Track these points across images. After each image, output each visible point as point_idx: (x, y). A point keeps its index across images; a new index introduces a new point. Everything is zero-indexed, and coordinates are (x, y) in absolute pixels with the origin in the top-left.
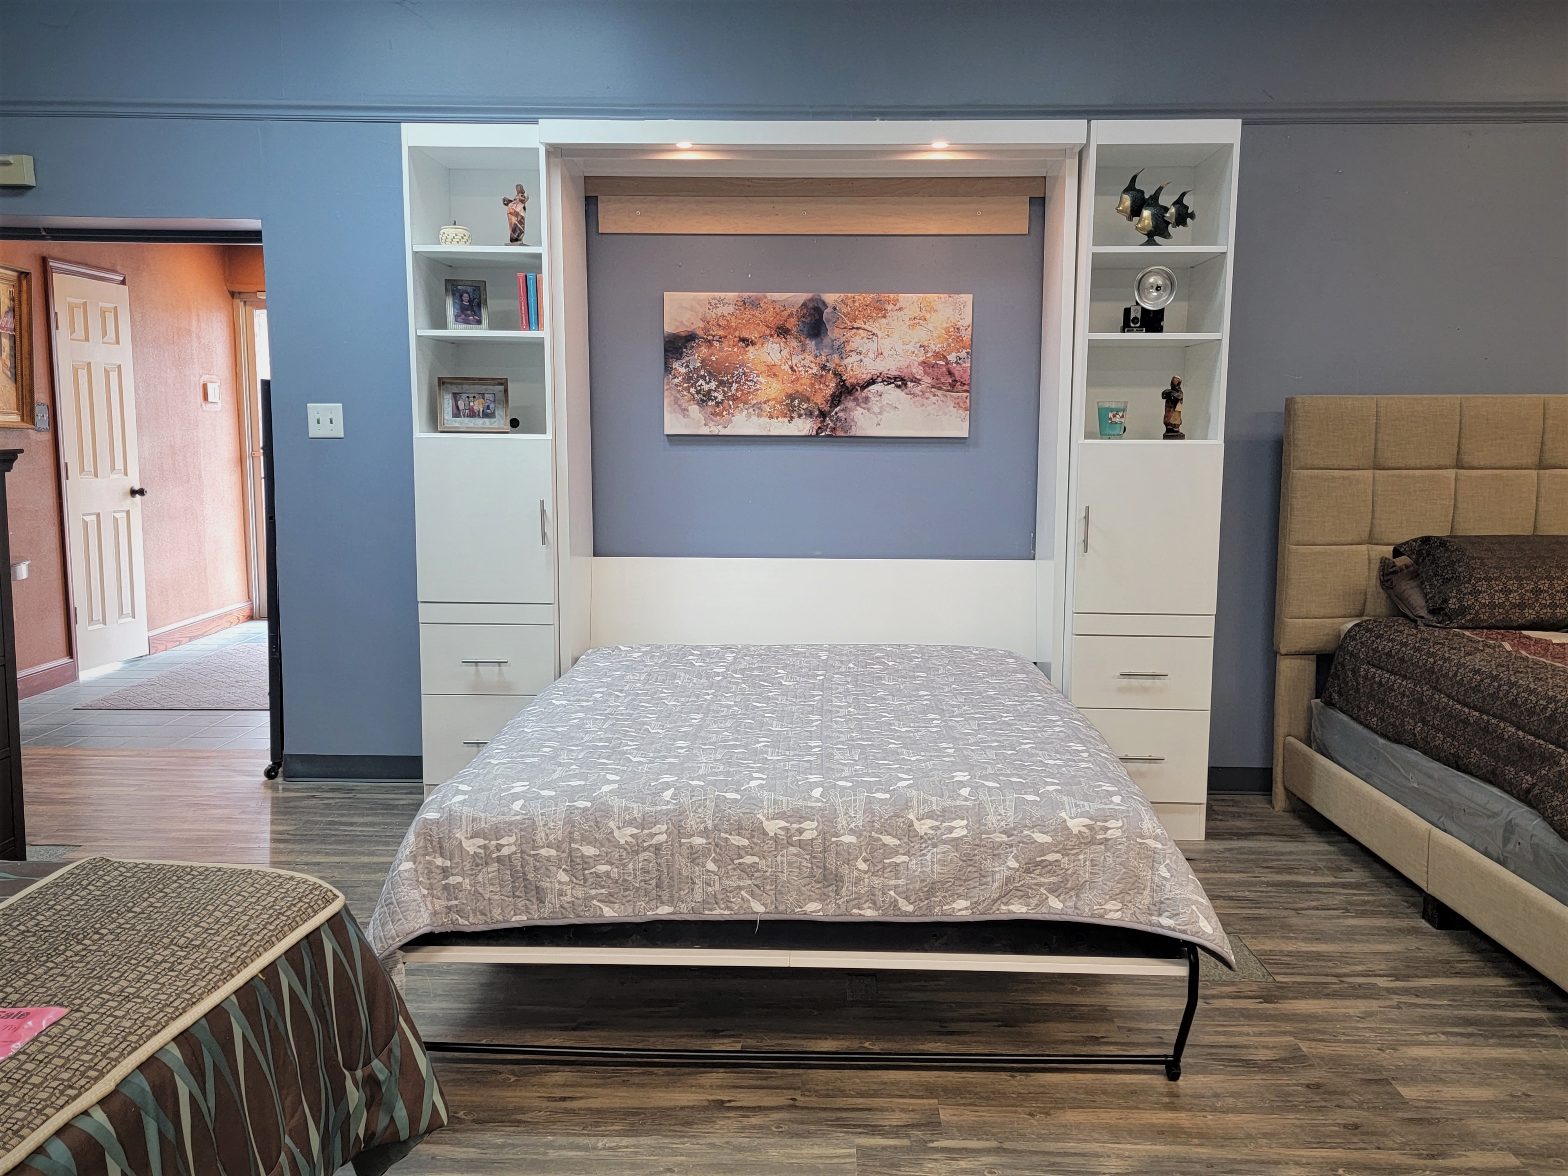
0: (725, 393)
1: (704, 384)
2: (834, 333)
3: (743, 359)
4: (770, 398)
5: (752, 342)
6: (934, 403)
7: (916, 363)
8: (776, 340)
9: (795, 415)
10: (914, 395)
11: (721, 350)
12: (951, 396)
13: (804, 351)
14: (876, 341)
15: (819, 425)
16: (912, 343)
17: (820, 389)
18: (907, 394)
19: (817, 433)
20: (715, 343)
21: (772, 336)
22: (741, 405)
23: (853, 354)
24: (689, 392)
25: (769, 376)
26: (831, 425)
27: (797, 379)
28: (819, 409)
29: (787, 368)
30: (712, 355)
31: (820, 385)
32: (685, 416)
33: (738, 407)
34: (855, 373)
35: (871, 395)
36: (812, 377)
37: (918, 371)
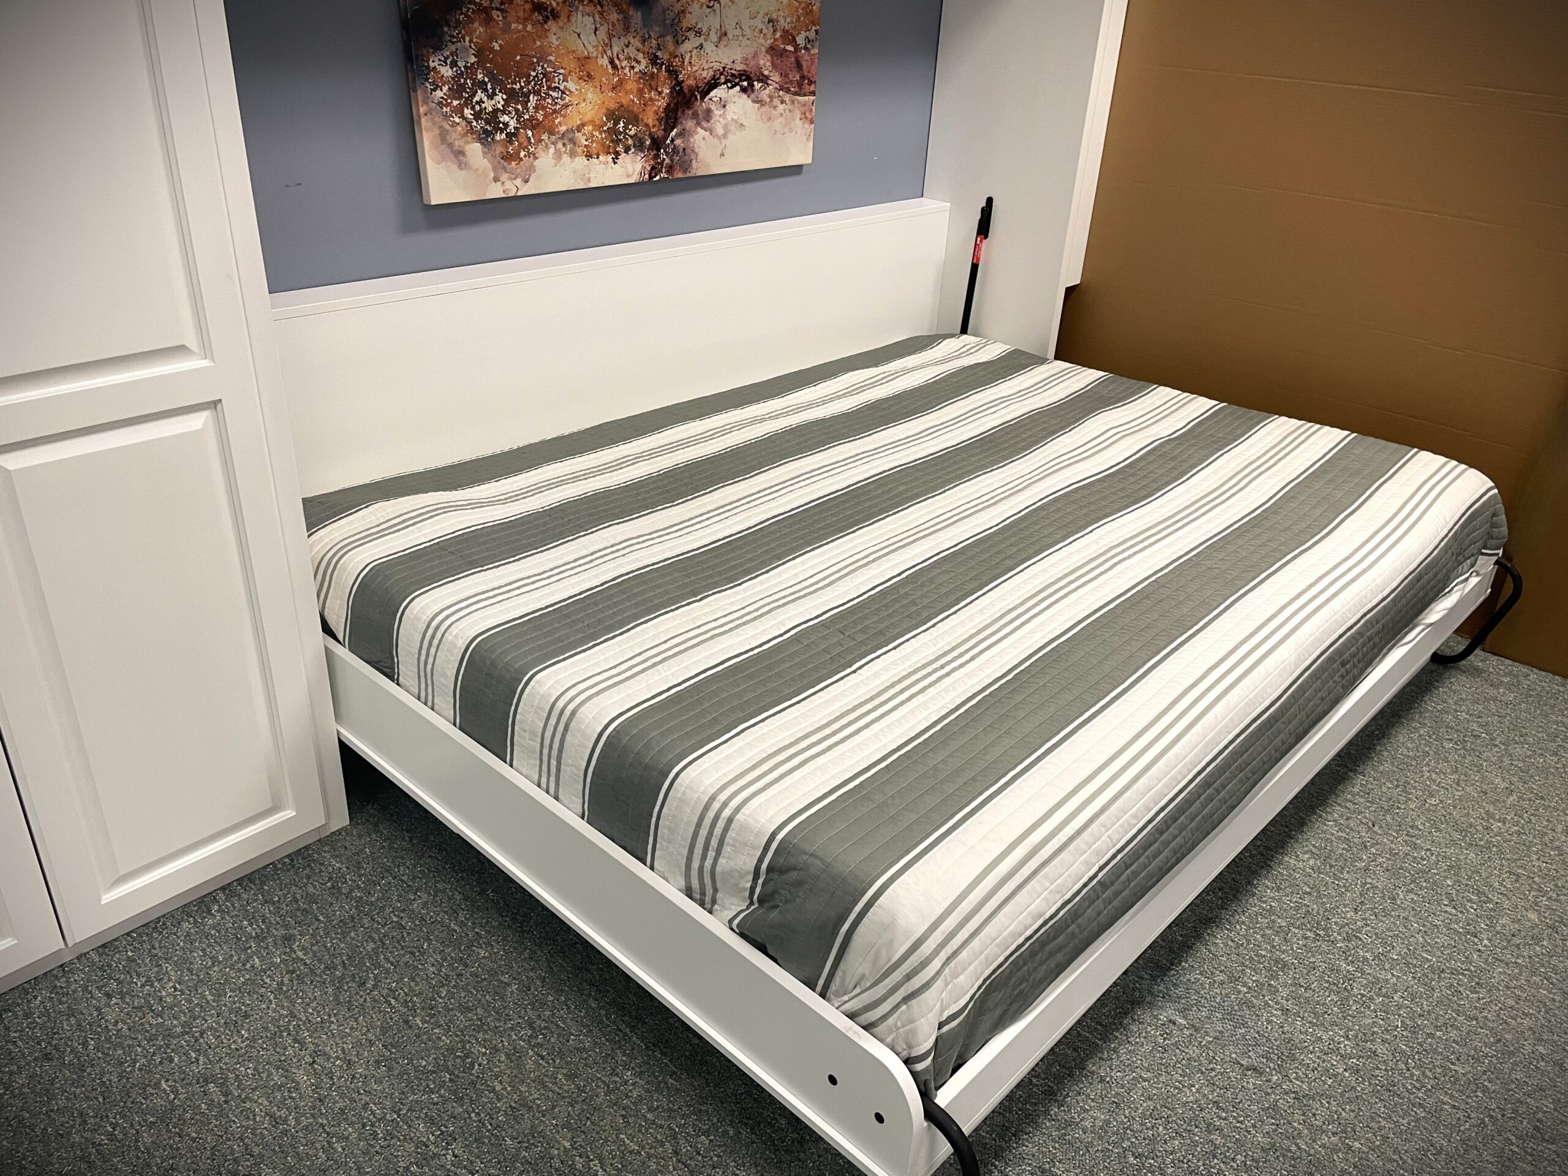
0: (519, 115)
1: (485, 99)
3: (542, 46)
4: (586, 119)
5: (553, 10)
6: (782, 115)
7: (764, 49)
8: (588, 9)
9: (620, 148)
10: (759, 102)
11: (507, 29)
12: (799, 102)
13: (627, 29)
14: (718, 11)
15: (652, 162)
16: (760, 15)
17: (651, 99)
18: (754, 102)
19: (651, 178)
20: (495, 13)
22: (545, 137)
23: (691, 34)
24: (463, 117)
25: (581, 78)
26: (667, 161)
27: (621, 82)
28: (650, 134)
29: (605, 61)
30: (492, 38)
31: (650, 92)
32: (462, 165)
33: (541, 141)
34: (695, 69)
35: (713, 108)
36: (640, 78)
37: (765, 63)
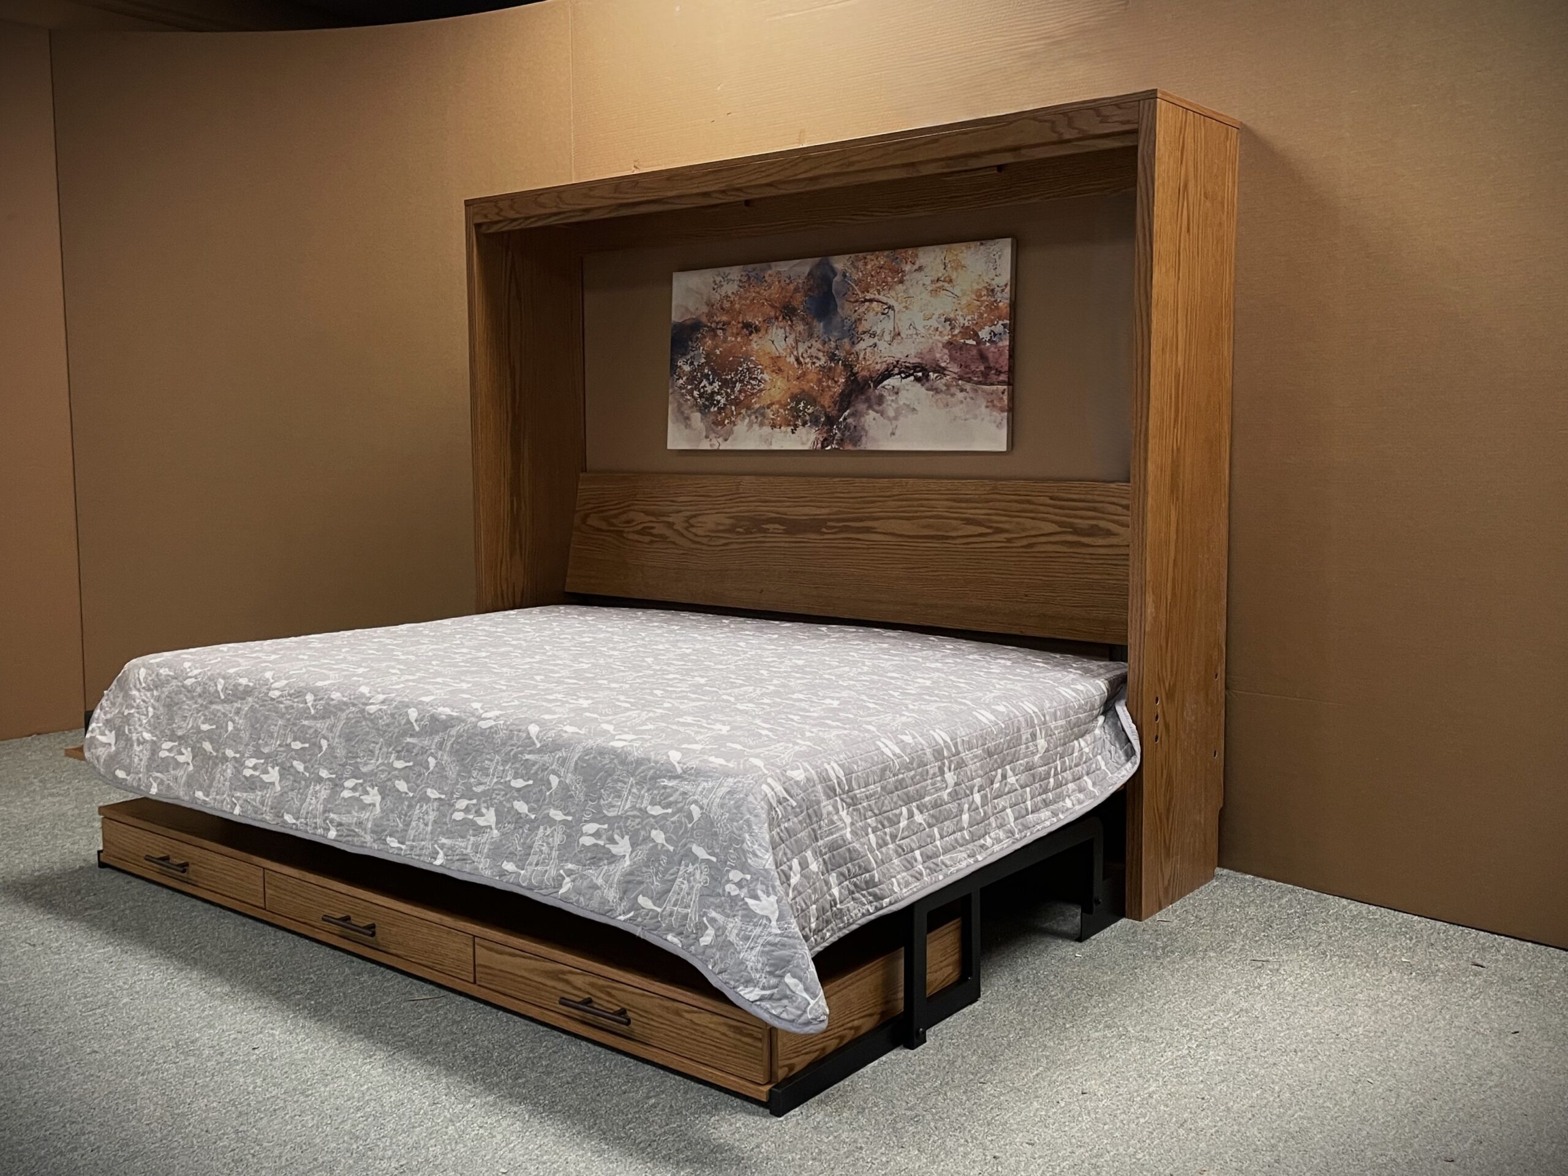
0: (727, 395)
1: (707, 385)
2: (845, 310)
3: (747, 350)
4: (774, 400)
5: (756, 328)
7: (940, 345)
8: (781, 324)
9: (799, 422)
10: (937, 391)
11: (725, 340)
12: (983, 391)
13: (811, 336)
14: (891, 317)
15: (825, 435)
16: (936, 316)
17: (828, 387)
18: (928, 390)
19: (823, 447)
20: (720, 333)
21: (777, 318)
22: (743, 411)
23: (866, 337)
24: (693, 396)
25: (773, 371)
26: (839, 435)
27: (804, 374)
28: (825, 414)
29: (792, 359)
30: (716, 347)
31: (827, 382)
32: (687, 426)
33: (740, 413)
34: (868, 363)
35: (885, 394)
36: (820, 371)
37: (942, 357)
